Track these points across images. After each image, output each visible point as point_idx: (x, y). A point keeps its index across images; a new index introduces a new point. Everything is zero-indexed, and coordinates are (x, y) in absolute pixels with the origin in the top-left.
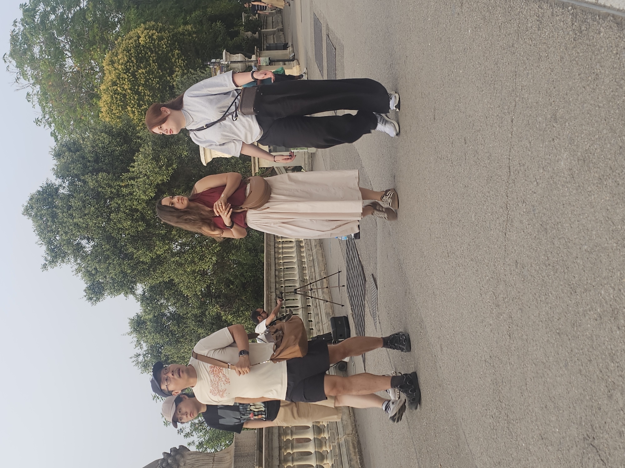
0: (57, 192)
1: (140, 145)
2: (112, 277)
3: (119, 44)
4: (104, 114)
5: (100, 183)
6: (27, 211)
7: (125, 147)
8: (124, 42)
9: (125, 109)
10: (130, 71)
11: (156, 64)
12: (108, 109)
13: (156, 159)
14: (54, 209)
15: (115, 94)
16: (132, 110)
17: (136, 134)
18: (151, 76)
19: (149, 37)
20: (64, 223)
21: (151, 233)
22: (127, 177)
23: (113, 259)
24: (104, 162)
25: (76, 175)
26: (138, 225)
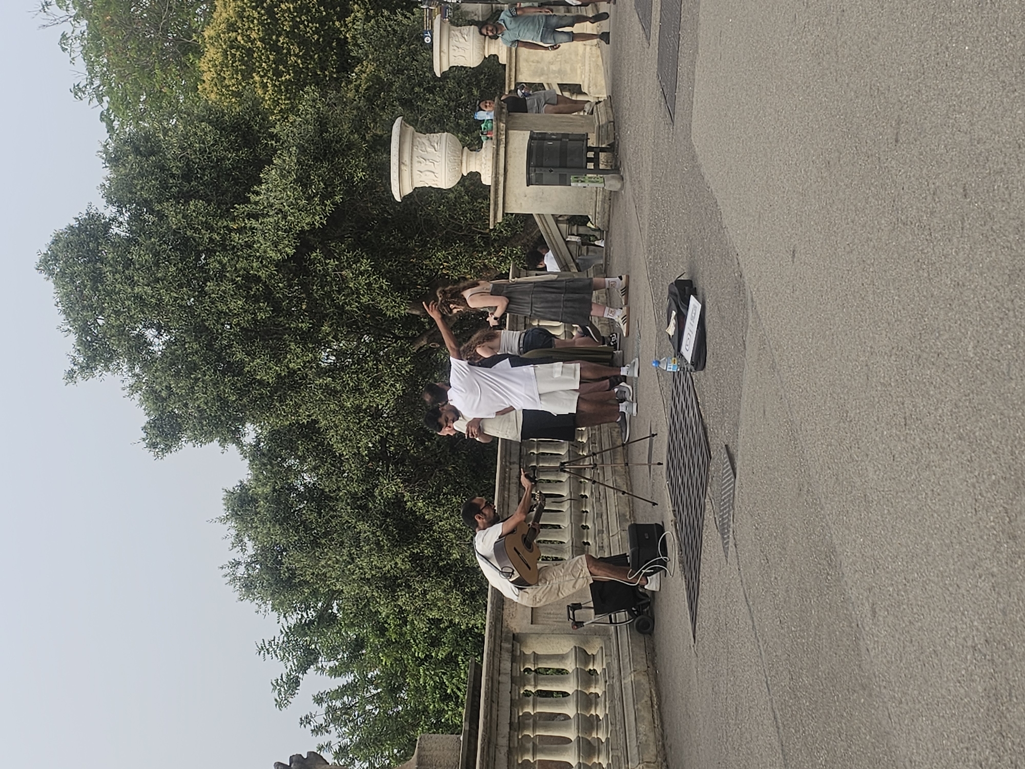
0: (107, 232)
1: (275, 151)
2: (199, 407)
4: (206, 85)
5: (192, 220)
6: (46, 264)
7: (244, 154)
9: (248, 79)
10: (265, 5)
12: (215, 75)
13: (303, 181)
14: (99, 265)
15: (232, 47)
16: (262, 82)
17: (268, 128)
20: (116, 294)
21: (282, 326)
22: (243, 213)
23: (204, 372)
24: (202, 179)
25: (145, 200)
26: (258, 309)
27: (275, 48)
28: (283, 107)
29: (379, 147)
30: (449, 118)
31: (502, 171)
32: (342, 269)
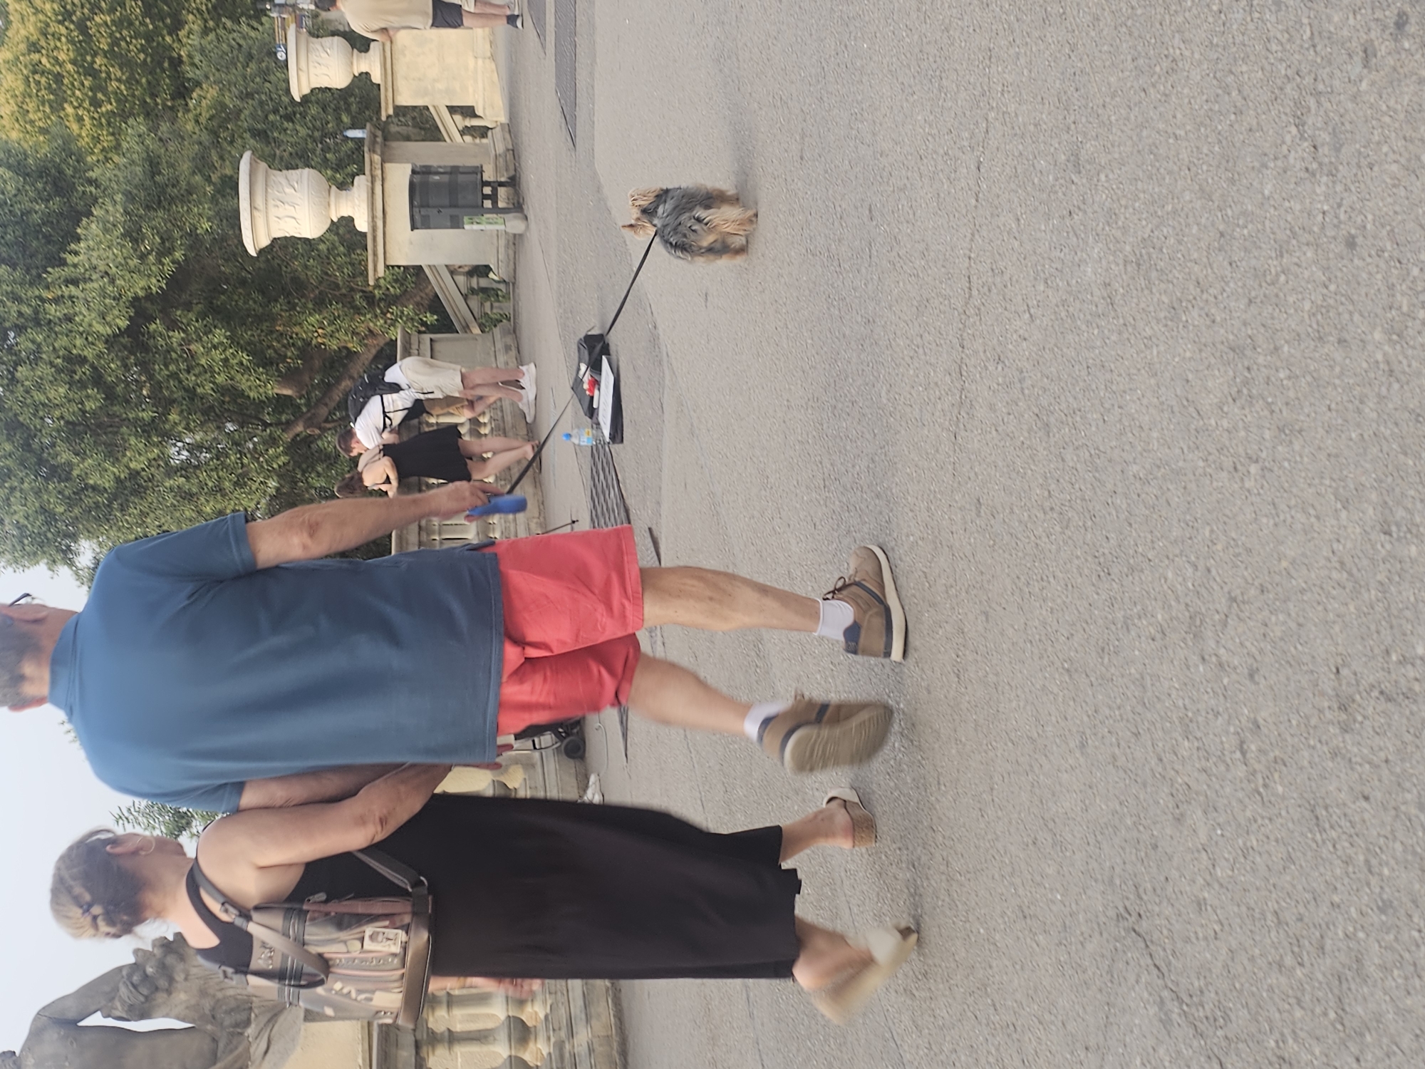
1: (96, 200)
2: (18, 522)
7: (56, 204)
9: (59, 110)
10: (74, 18)
12: (16, 108)
13: (133, 235)
15: (35, 72)
16: (77, 114)
17: (85, 171)
18: (125, 32)
21: (118, 417)
22: (59, 278)
23: (22, 478)
26: (85, 397)
27: (91, 72)
28: (105, 144)
29: (228, 191)
30: (314, 152)
31: (380, 214)
32: (190, 342)
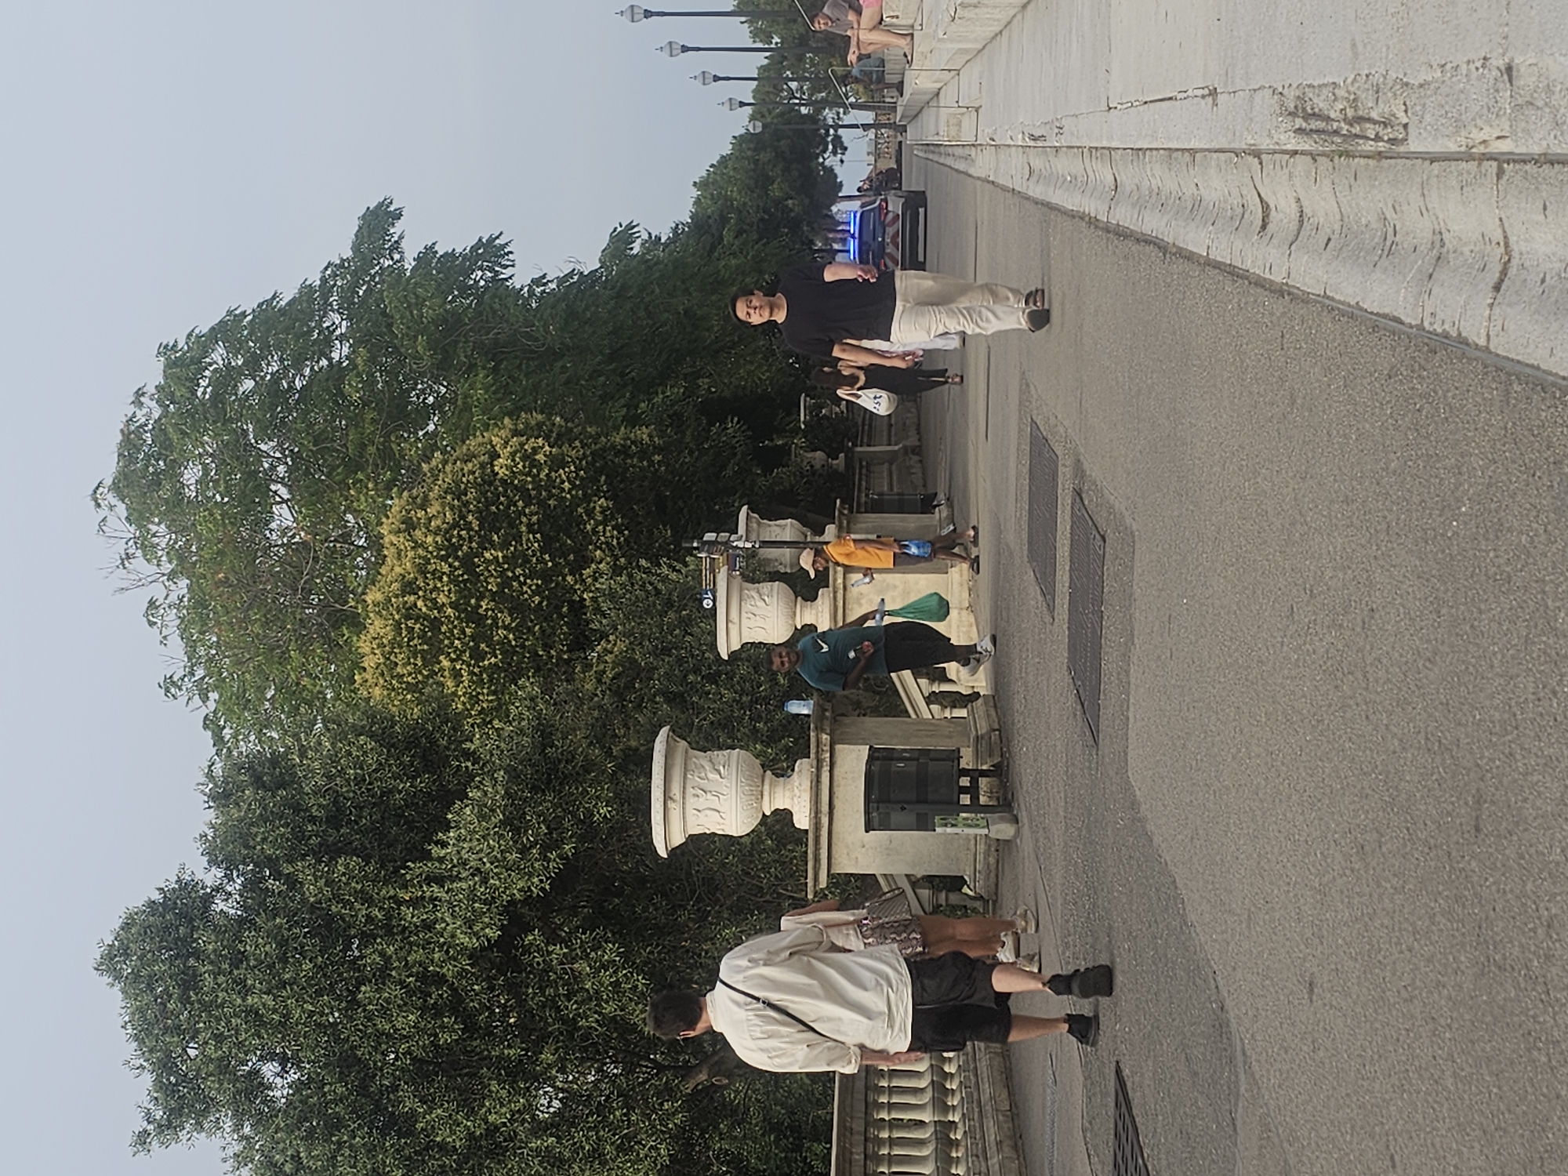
0: (207, 908)
1: (472, 777)
3: (435, 474)
4: (368, 676)
5: (340, 888)
6: (110, 962)
7: (424, 781)
8: (448, 468)
9: (433, 664)
10: (460, 553)
11: (538, 536)
12: (382, 660)
13: (514, 823)
14: (192, 962)
15: (408, 617)
16: (455, 667)
17: (462, 742)
18: (518, 571)
19: (524, 458)
20: (217, 1007)
21: (478, 1054)
22: (421, 874)
23: (353, 1131)
24: (357, 824)
25: (269, 858)
26: (439, 1027)
27: (474, 617)
28: (485, 706)
29: (632, 767)
30: (740, 721)
31: (825, 807)
32: (574, 960)
